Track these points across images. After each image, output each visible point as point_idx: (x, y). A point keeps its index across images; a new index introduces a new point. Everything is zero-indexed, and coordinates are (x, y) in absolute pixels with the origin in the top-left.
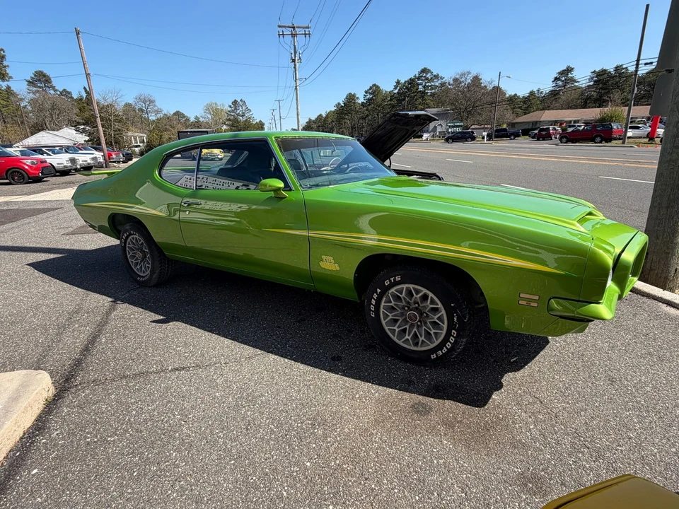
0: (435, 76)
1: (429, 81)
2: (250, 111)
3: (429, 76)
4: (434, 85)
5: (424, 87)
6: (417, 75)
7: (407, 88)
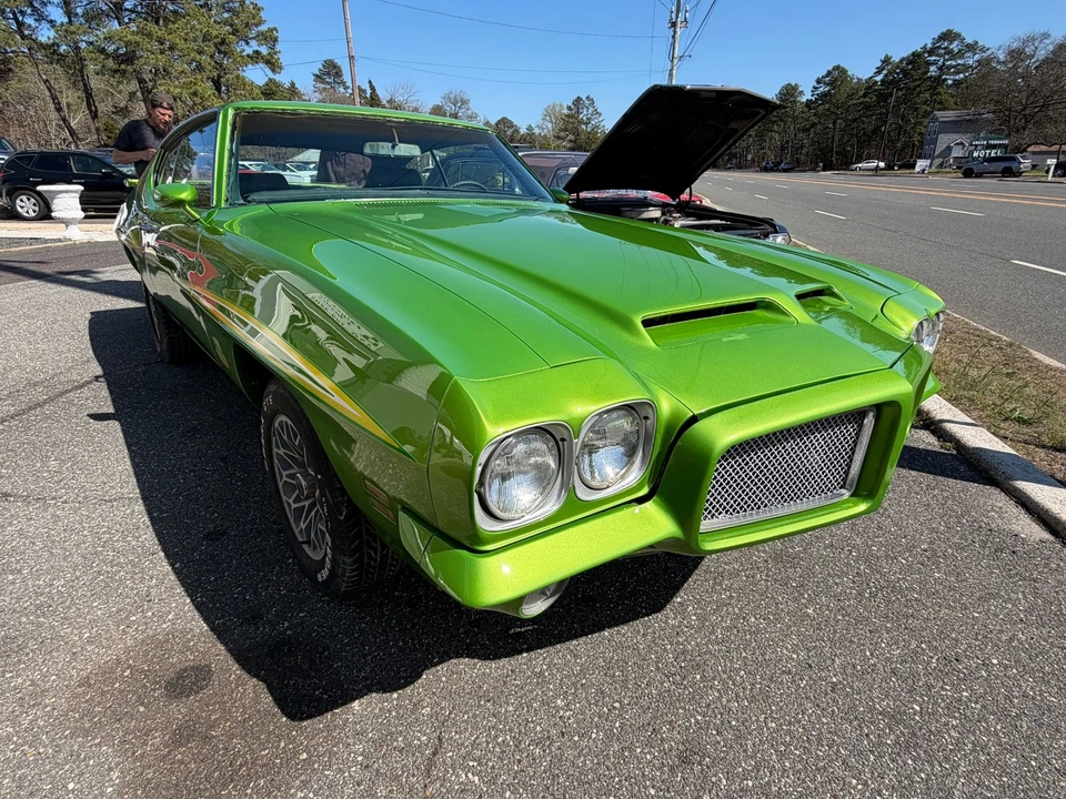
0: (968, 46)
1: (953, 56)
2: (600, 115)
3: (955, 46)
4: (964, 65)
5: (941, 69)
6: (929, 46)
7: (903, 71)
